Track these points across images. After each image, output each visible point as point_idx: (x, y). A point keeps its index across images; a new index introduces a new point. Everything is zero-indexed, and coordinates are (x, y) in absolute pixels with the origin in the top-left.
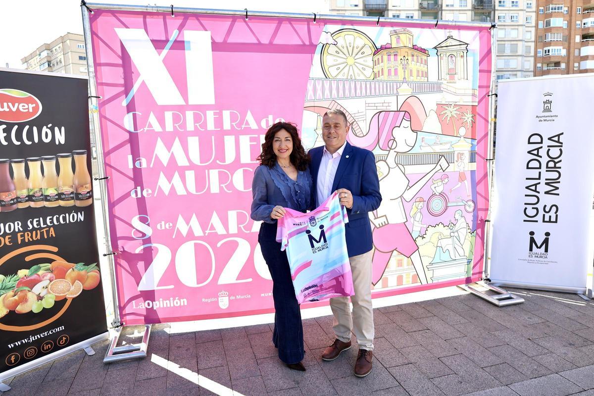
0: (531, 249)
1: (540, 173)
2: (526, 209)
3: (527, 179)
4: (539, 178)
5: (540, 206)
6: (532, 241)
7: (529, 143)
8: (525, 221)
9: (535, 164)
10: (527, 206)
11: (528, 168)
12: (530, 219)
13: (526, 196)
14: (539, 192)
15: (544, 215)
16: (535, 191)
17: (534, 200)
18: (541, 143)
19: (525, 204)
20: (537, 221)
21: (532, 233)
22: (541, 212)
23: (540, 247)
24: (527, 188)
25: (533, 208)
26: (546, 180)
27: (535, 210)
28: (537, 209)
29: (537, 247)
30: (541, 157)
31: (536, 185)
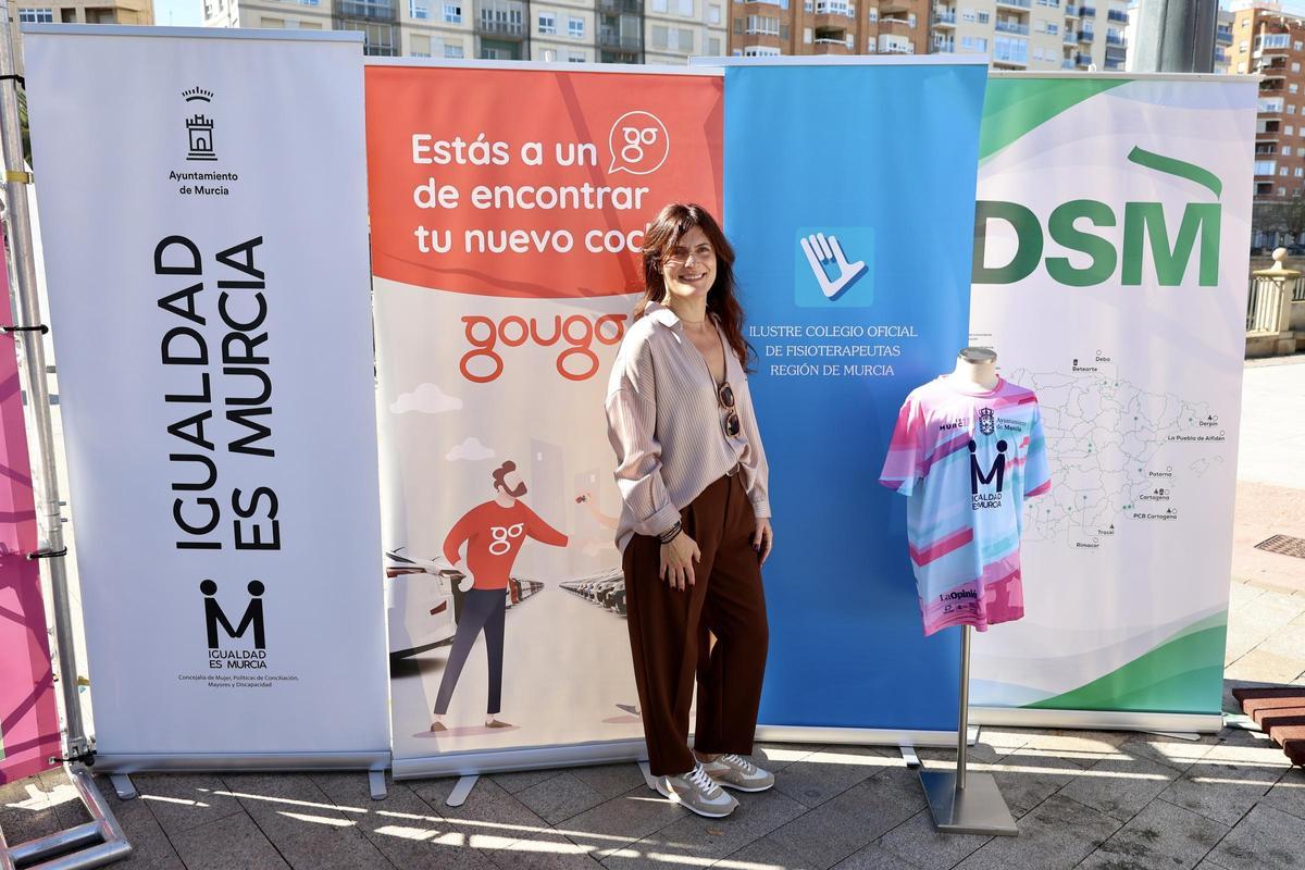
0: (213, 642)
1: (206, 377)
2: (178, 503)
3: (169, 398)
4: (206, 398)
5: (221, 493)
6: (213, 612)
7: (160, 270)
8: (181, 545)
9: (184, 346)
10: (181, 494)
11: (167, 360)
12: (197, 540)
13: (174, 457)
14: (210, 446)
15: (237, 524)
16: (200, 440)
17: (200, 473)
18: (197, 270)
19: (176, 487)
20: (217, 546)
21: (208, 587)
22: (228, 514)
23: (240, 633)
24: (173, 429)
25: (201, 501)
26: (229, 401)
27: (208, 508)
28: (212, 502)
29: (232, 634)
30: (202, 321)
31: (198, 420)
